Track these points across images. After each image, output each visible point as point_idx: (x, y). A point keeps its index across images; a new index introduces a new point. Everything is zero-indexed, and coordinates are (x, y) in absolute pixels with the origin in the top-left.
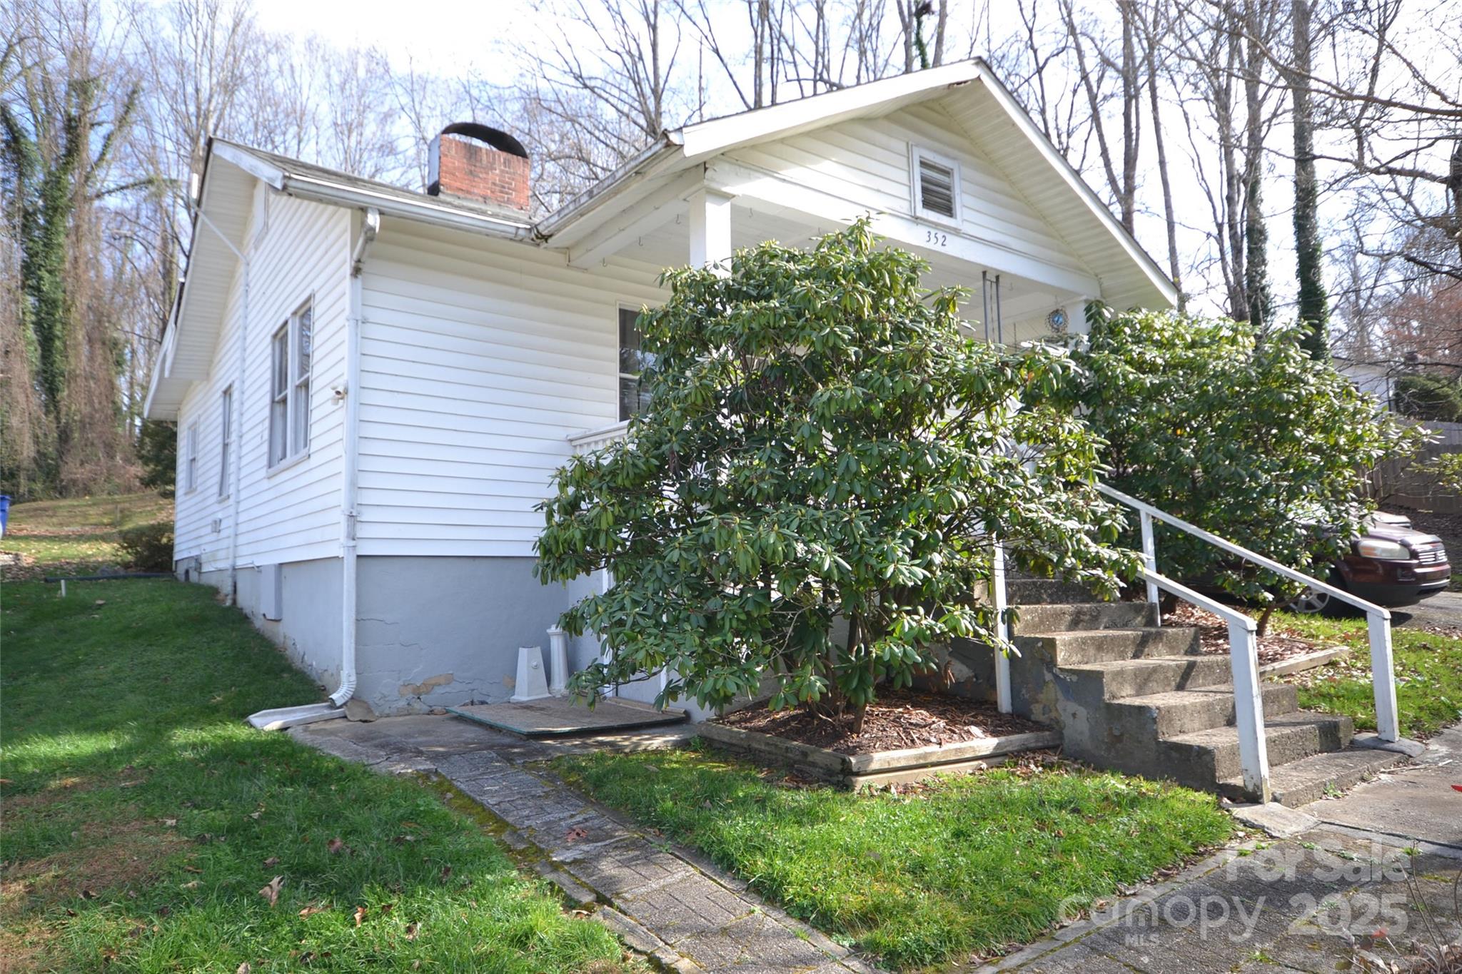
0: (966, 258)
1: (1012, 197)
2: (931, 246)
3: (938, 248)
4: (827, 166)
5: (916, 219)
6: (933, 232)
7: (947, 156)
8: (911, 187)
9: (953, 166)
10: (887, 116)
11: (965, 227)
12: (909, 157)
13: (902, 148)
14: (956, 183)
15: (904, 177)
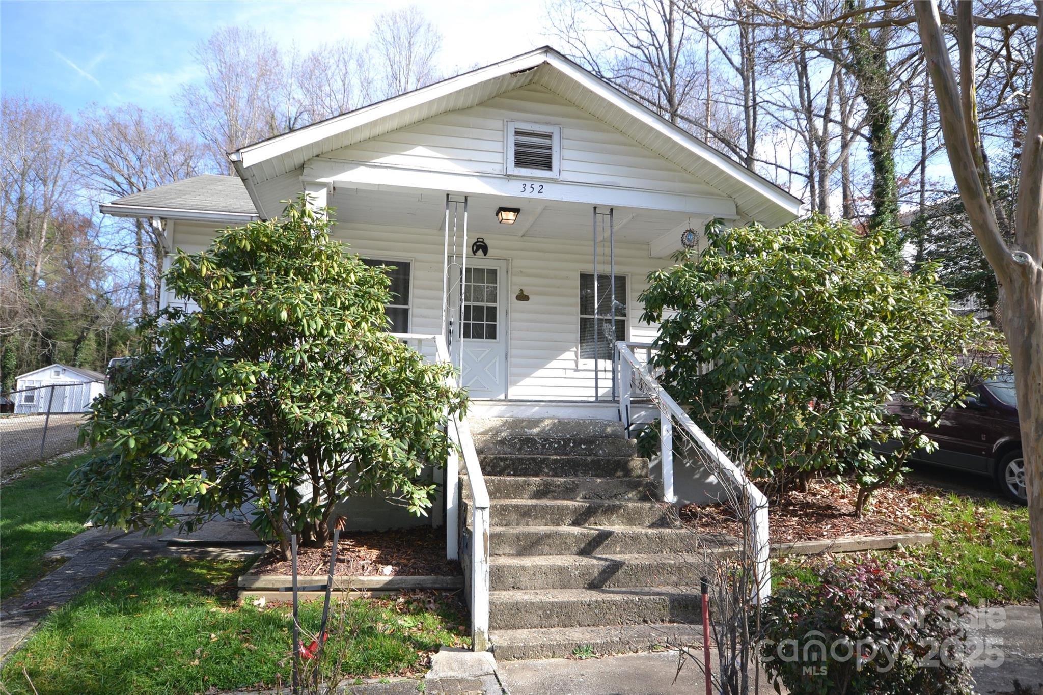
0: (565, 199)
1: (625, 144)
2: (527, 194)
3: (535, 195)
4: (419, 150)
5: (508, 177)
6: (528, 184)
7: (547, 123)
8: (504, 153)
9: (555, 131)
10: (481, 104)
11: (565, 176)
12: (504, 130)
13: (498, 124)
14: (555, 143)
15: (498, 146)
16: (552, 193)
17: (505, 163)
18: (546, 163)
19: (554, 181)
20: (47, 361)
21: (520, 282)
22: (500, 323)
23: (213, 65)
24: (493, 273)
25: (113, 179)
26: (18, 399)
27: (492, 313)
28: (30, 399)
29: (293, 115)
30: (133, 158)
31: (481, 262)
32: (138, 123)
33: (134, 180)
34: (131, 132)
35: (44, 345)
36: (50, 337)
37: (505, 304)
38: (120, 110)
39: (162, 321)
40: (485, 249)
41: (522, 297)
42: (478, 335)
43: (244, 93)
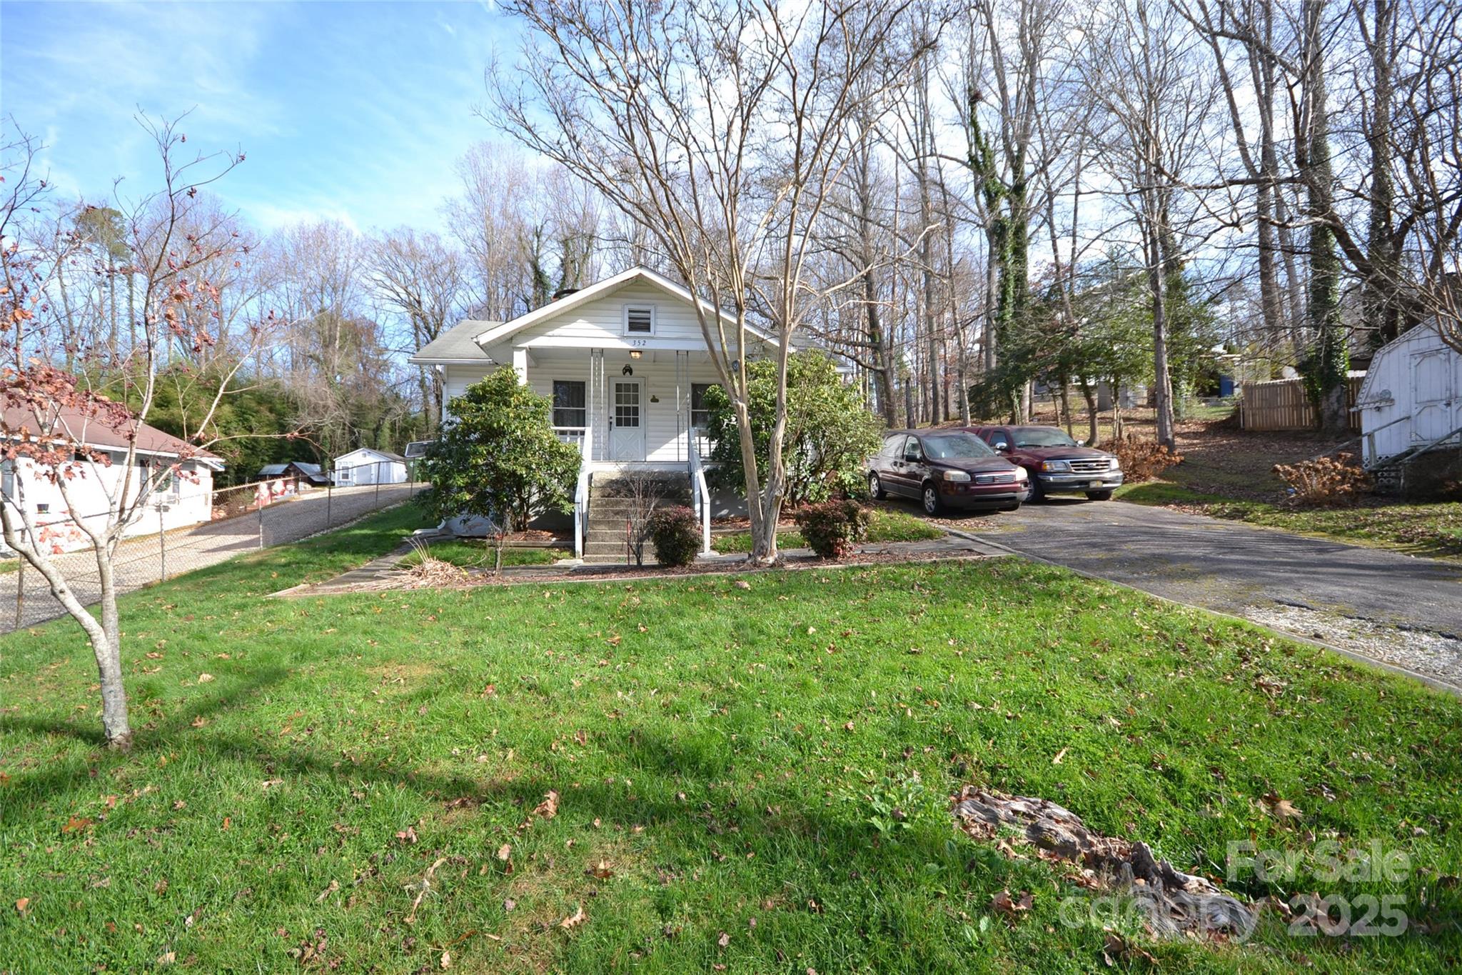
0: (659, 348)
2: (642, 344)
3: (647, 344)
5: (629, 337)
6: (637, 341)
7: (647, 305)
8: (623, 323)
9: (651, 308)
10: (609, 296)
11: (659, 334)
12: (623, 310)
13: (619, 307)
14: (652, 315)
15: (619, 320)
16: (651, 345)
17: (623, 330)
18: (647, 327)
19: (652, 338)
20: (355, 446)
21: (653, 391)
22: (641, 417)
23: (470, 177)
24: (636, 386)
25: (392, 290)
26: (336, 477)
27: (636, 411)
28: (346, 476)
29: (539, 225)
30: (409, 273)
31: (627, 380)
32: (410, 242)
33: (410, 289)
34: (405, 249)
35: (352, 433)
36: (355, 426)
37: (644, 404)
38: (395, 231)
39: (446, 428)
40: (631, 371)
41: (655, 400)
42: (628, 424)
43: (498, 201)
